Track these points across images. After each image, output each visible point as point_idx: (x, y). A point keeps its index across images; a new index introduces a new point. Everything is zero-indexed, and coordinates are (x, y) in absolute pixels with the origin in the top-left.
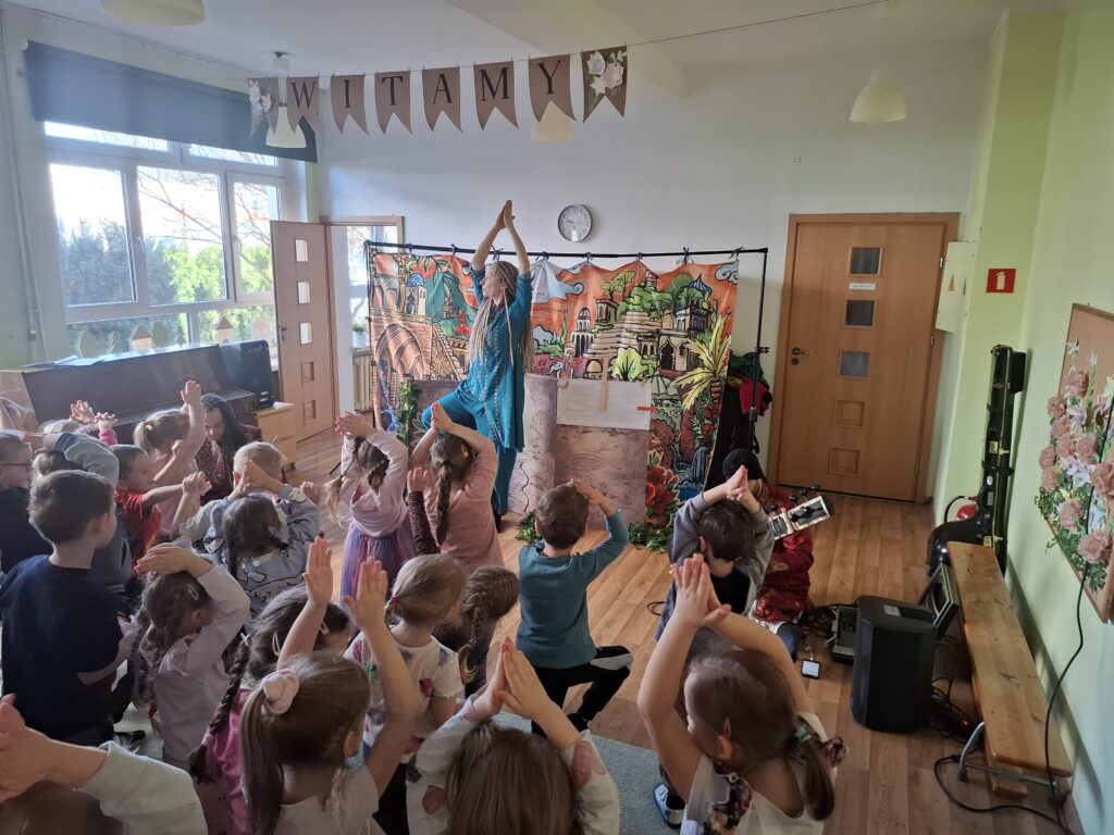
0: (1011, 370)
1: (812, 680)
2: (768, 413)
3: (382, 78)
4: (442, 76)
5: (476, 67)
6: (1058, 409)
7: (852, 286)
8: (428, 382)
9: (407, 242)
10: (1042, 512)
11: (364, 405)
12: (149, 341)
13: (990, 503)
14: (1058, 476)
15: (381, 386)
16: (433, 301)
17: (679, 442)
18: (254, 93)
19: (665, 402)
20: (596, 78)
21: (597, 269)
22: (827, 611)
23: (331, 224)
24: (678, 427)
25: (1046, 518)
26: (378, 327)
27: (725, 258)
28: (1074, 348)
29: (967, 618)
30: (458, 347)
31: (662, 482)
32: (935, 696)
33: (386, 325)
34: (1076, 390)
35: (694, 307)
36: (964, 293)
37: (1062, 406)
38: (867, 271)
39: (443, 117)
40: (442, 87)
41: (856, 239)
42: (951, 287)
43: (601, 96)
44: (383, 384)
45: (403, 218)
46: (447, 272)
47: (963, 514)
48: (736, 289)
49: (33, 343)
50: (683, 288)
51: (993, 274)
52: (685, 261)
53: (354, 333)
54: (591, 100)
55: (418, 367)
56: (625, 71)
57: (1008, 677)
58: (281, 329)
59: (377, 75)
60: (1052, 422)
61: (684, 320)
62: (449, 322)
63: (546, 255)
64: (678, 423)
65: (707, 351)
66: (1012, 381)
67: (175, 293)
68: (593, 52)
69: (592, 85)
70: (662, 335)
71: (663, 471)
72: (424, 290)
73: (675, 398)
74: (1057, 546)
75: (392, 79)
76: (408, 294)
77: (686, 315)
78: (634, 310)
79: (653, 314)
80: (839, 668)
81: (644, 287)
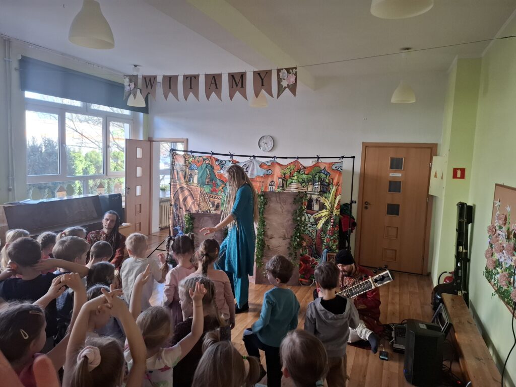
0: (466, 214)
1: (385, 361)
2: (354, 231)
3: (186, 77)
4: (214, 77)
5: (229, 74)
6: (492, 231)
7: (391, 175)
8: (197, 214)
9: (189, 150)
10: (487, 279)
11: (164, 225)
12: (65, 193)
13: (460, 275)
14: (495, 262)
15: (174, 216)
16: (201, 177)
17: (315, 245)
18: (126, 82)
19: (309, 225)
20: (283, 80)
21: (278, 164)
22: (388, 327)
23: (153, 141)
24: (314, 238)
25: (490, 282)
26: (174, 188)
27: (337, 160)
28: (498, 203)
29: (456, 330)
30: (212, 198)
31: (309, 263)
32: (443, 369)
33: (178, 187)
34: (501, 222)
35: (322, 181)
36: (442, 179)
37: (494, 230)
38: (397, 168)
39: (213, 95)
40: (213, 82)
41: (392, 154)
42: (436, 176)
43: (285, 88)
44: (175, 215)
45: (187, 139)
46: (208, 164)
47: (446, 280)
48: (341, 174)
49: (10, 193)
50: (317, 173)
51: (455, 171)
52: (318, 161)
53: (161, 191)
54: (281, 89)
55: (193, 207)
56: (296, 78)
57: (479, 359)
58: (127, 188)
59: (184, 76)
60: (489, 237)
61: (318, 187)
62: (209, 186)
63: (254, 157)
64: (314, 235)
65: (328, 202)
66: (467, 219)
67: (74, 171)
68: (282, 69)
69: (281, 83)
70: (307, 194)
71: (310, 258)
72: (197, 171)
73: (313, 223)
74: (497, 295)
75: (191, 78)
76: (190, 173)
77: (318, 185)
78: (295, 182)
79: (304, 184)
80: (397, 355)
81: (299, 172)
